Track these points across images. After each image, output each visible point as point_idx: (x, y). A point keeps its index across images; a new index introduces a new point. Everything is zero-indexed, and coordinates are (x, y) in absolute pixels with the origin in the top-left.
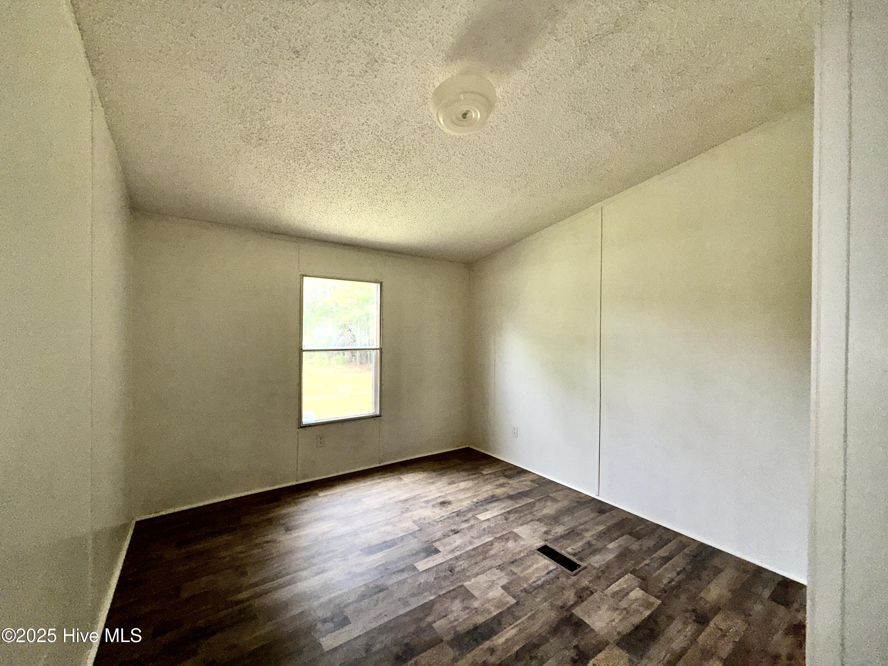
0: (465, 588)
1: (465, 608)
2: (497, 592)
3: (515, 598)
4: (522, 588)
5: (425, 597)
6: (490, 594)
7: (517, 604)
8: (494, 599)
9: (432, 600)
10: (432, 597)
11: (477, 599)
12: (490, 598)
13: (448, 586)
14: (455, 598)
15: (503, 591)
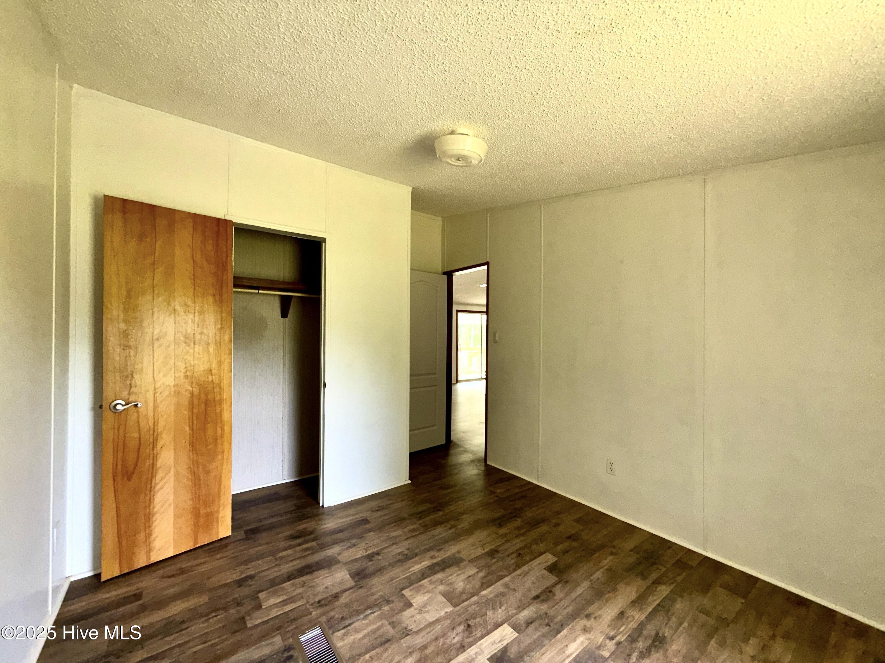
0: (452, 604)
1: (451, 584)
2: (418, 600)
3: (403, 595)
4: (391, 605)
5: (491, 592)
6: (426, 598)
7: (402, 589)
8: (423, 593)
9: (484, 589)
10: (484, 593)
11: (440, 593)
12: (426, 594)
13: (470, 606)
14: (462, 593)
15: (412, 602)
